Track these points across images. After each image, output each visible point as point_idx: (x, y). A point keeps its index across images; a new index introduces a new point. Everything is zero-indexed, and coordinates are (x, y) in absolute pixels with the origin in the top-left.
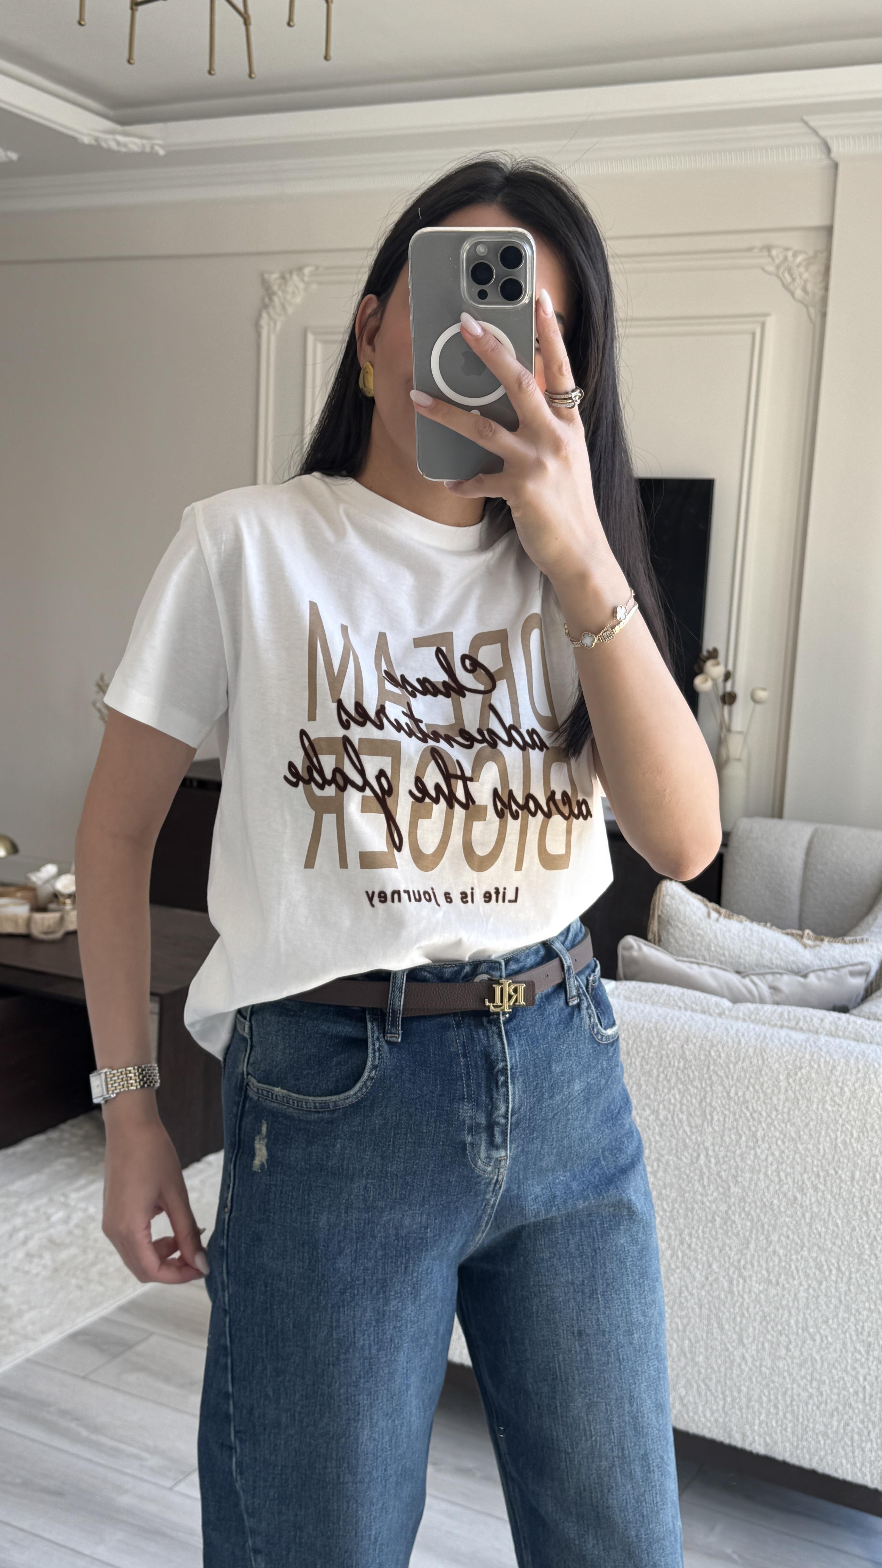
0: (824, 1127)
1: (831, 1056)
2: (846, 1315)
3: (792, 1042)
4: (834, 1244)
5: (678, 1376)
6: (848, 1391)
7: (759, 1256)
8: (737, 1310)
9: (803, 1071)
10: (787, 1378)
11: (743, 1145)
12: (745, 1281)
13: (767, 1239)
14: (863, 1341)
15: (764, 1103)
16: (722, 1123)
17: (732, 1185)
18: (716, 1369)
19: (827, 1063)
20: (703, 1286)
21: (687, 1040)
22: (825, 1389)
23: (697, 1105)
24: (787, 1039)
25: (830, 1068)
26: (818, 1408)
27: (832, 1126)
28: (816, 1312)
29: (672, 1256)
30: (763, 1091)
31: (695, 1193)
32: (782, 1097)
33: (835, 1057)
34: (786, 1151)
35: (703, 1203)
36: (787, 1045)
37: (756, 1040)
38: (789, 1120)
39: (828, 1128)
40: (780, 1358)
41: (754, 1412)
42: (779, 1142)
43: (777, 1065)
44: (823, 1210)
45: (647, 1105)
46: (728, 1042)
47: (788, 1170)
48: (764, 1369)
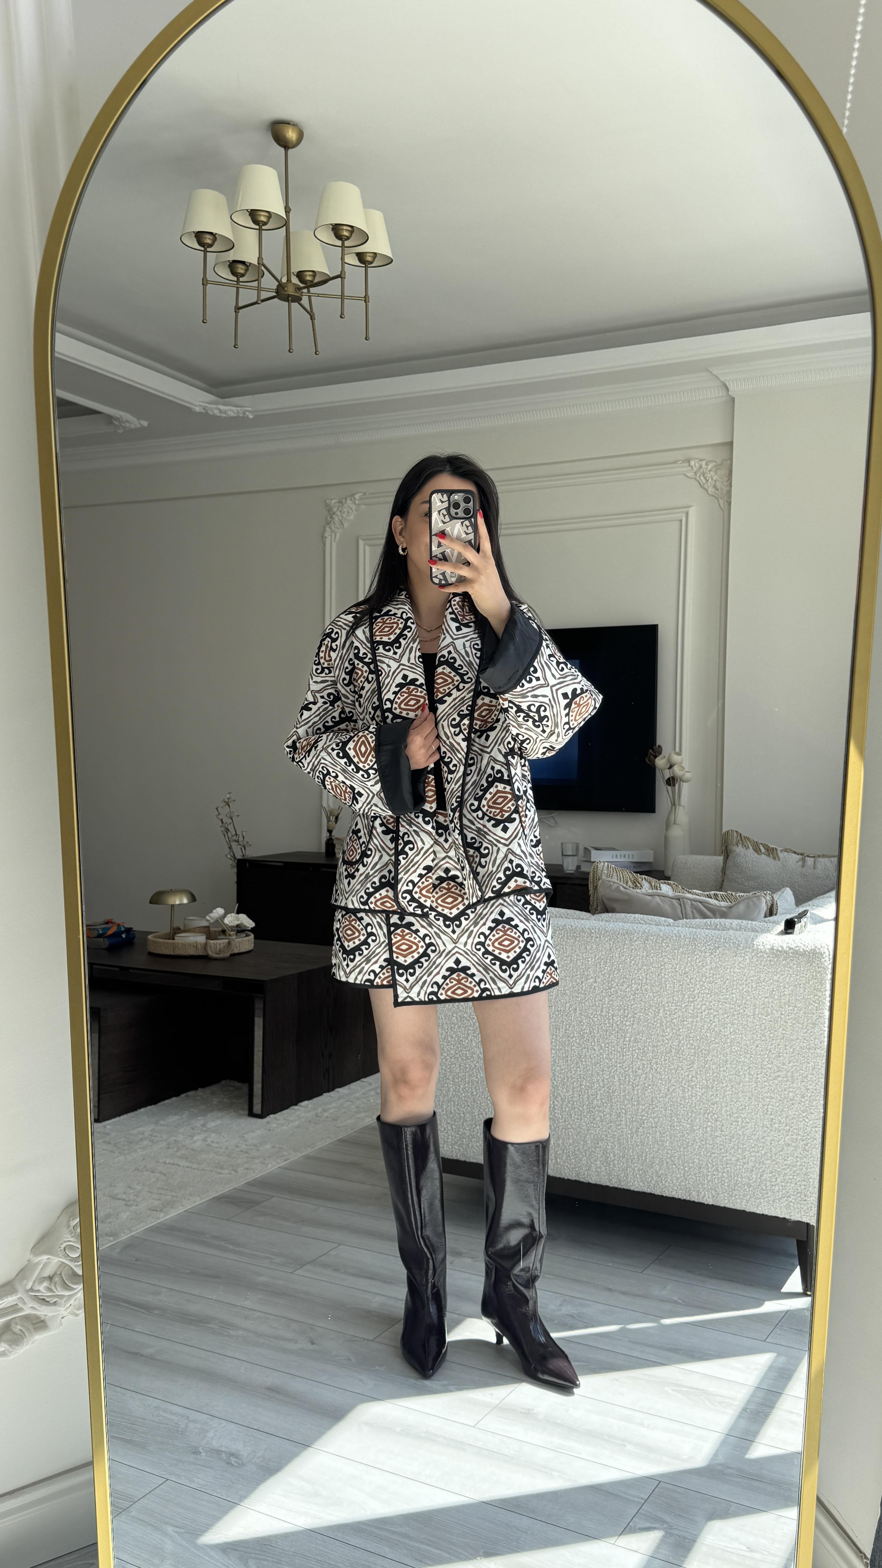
2: (756, 1103)
4: (746, 1057)
5: (653, 1157)
10: (723, 1150)
12: (692, 1088)
13: (704, 1059)
16: (672, 988)
17: (680, 1027)
19: (735, 943)
20: (667, 1095)
21: (647, 938)
25: (737, 946)
26: (743, 1167)
29: (645, 1079)
30: (697, 965)
31: (658, 1035)
32: (708, 967)
33: (740, 939)
34: (713, 1001)
37: (691, 934)
41: (703, 1176)
42: (708, 996)
43: (704, 948)
45: (624, 982)
46: (673, 937)
47: (715, 1013)
48: (708, 1146)
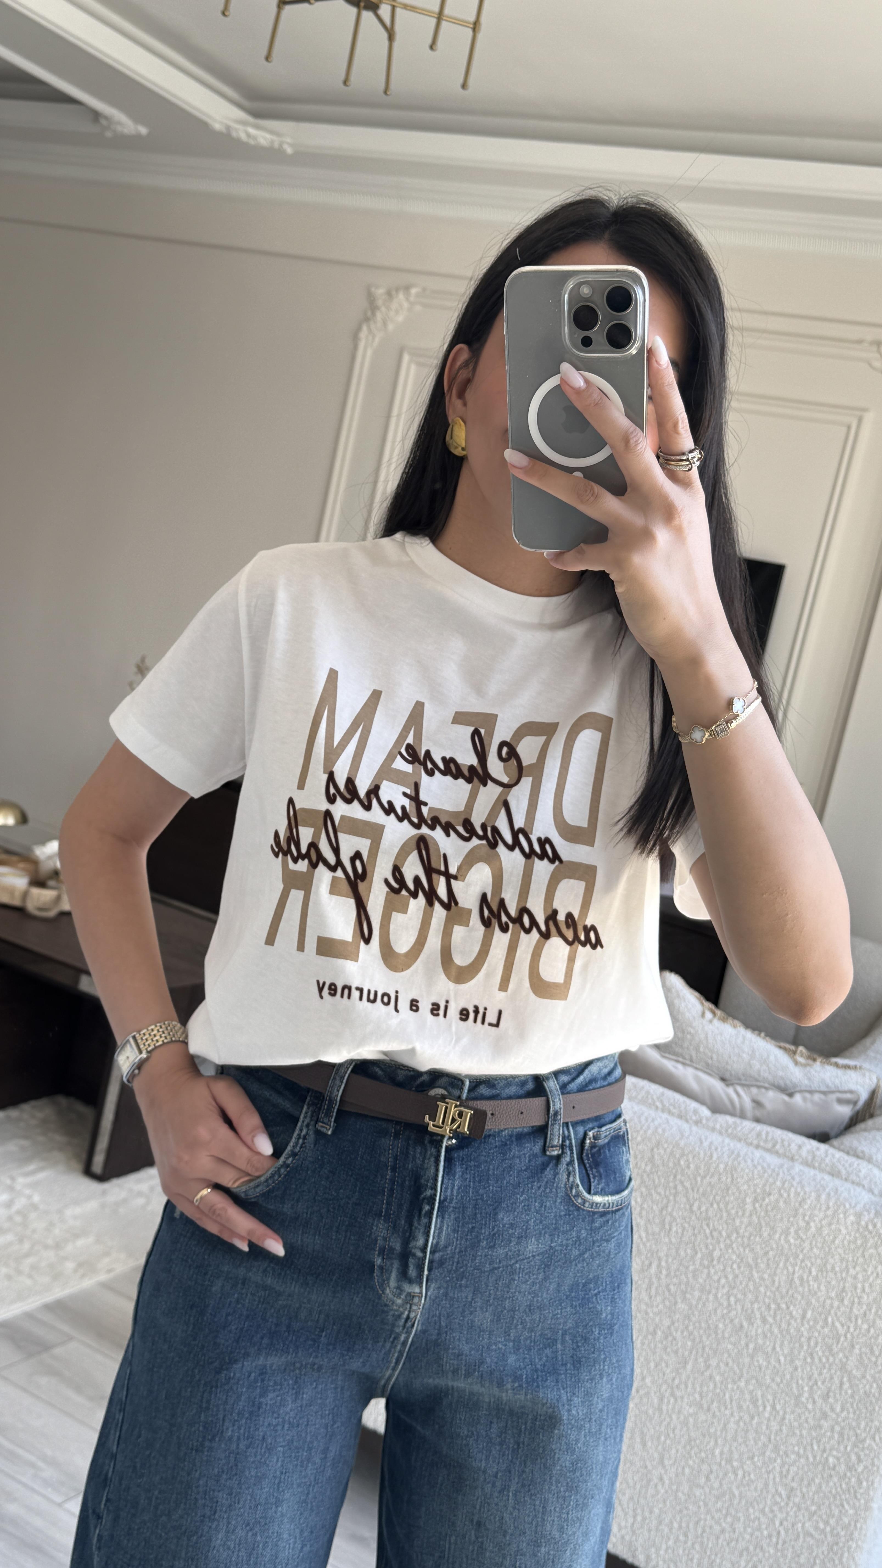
0: (783, 1259)
1: (803, 1187)
2: (773, 1456)
3: (765, 1165)
4: (773, 1380)
6: (762, 1533)
7: (695, 1379)
8: (663, 1428)
9: (772, 1197)
10: (702, 1508)
11: (698, 1262)
12: (676, 1400)
13: (705, 1362)
14: (786, 1485)
15: (727, 1224)
16: (680, 1235)
17: (679, 1301)
18: (631, 1484)
19: (797, 1194)
21: (658, 1144)
22: (739, 1526)
23: (657, 1212)
24: (761, 1161)
25: (799, 1199)
26: (728, 1544)
27: (791, 1259)
28: (743, 1446)
30: (727, 1211)
32: (745, 1220)
33: (807, 1189)
34: (740, 1276)
35: (647, 1313)
36: (759, 1168)
37: (729, 1157)
38: (749, 1245)
39: (787, 1260)
40: (699, 1486)
41: (663, 1537)
42: (735, 1266)
43: (746, 1187)
44: (768, 1343)
46: (699, 1154)
47: (740, 1296)
48: (680, 1494)
